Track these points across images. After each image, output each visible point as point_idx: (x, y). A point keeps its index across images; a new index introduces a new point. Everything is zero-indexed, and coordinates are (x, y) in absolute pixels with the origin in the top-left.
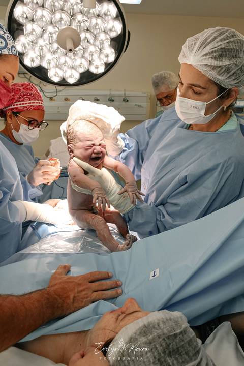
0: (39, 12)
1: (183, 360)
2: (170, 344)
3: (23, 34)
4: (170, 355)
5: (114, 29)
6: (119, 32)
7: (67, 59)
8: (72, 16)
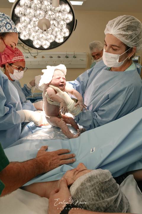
0: (28, 10)
1: (110, 195)
2: (103, 186)
3: (20, 22)
4: (103, 192)
5: (68, 19)
6: (71, 20)
7: (43, 35)
8: (45, 12)
